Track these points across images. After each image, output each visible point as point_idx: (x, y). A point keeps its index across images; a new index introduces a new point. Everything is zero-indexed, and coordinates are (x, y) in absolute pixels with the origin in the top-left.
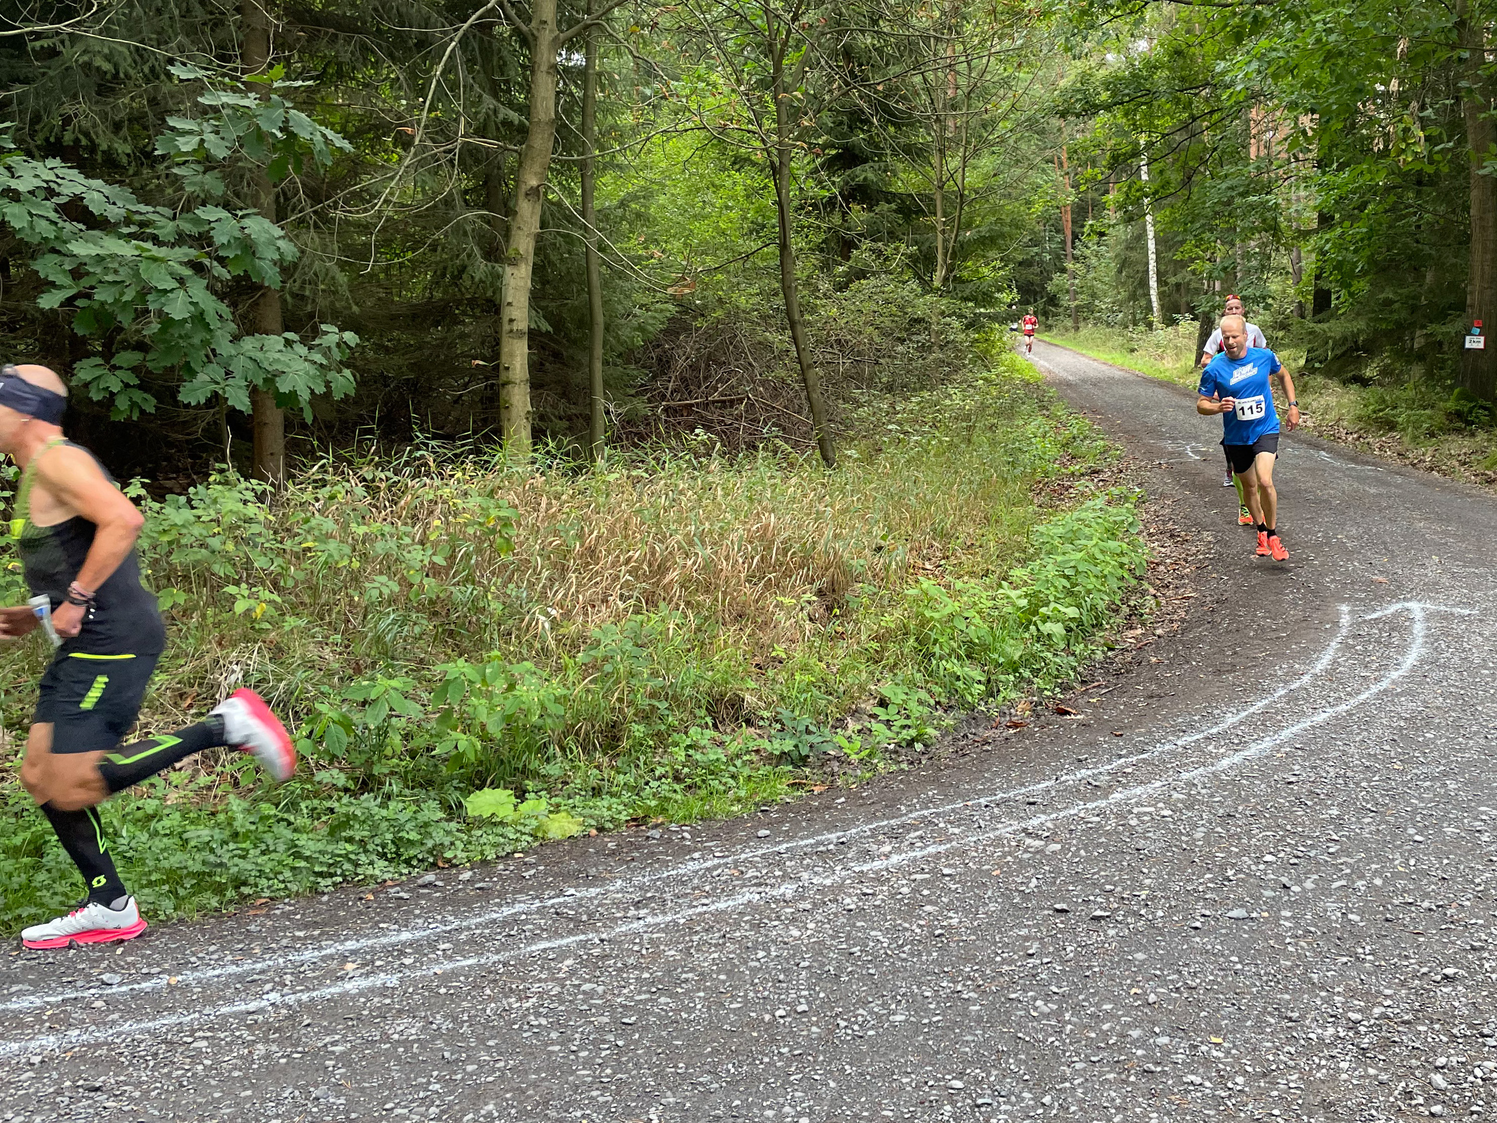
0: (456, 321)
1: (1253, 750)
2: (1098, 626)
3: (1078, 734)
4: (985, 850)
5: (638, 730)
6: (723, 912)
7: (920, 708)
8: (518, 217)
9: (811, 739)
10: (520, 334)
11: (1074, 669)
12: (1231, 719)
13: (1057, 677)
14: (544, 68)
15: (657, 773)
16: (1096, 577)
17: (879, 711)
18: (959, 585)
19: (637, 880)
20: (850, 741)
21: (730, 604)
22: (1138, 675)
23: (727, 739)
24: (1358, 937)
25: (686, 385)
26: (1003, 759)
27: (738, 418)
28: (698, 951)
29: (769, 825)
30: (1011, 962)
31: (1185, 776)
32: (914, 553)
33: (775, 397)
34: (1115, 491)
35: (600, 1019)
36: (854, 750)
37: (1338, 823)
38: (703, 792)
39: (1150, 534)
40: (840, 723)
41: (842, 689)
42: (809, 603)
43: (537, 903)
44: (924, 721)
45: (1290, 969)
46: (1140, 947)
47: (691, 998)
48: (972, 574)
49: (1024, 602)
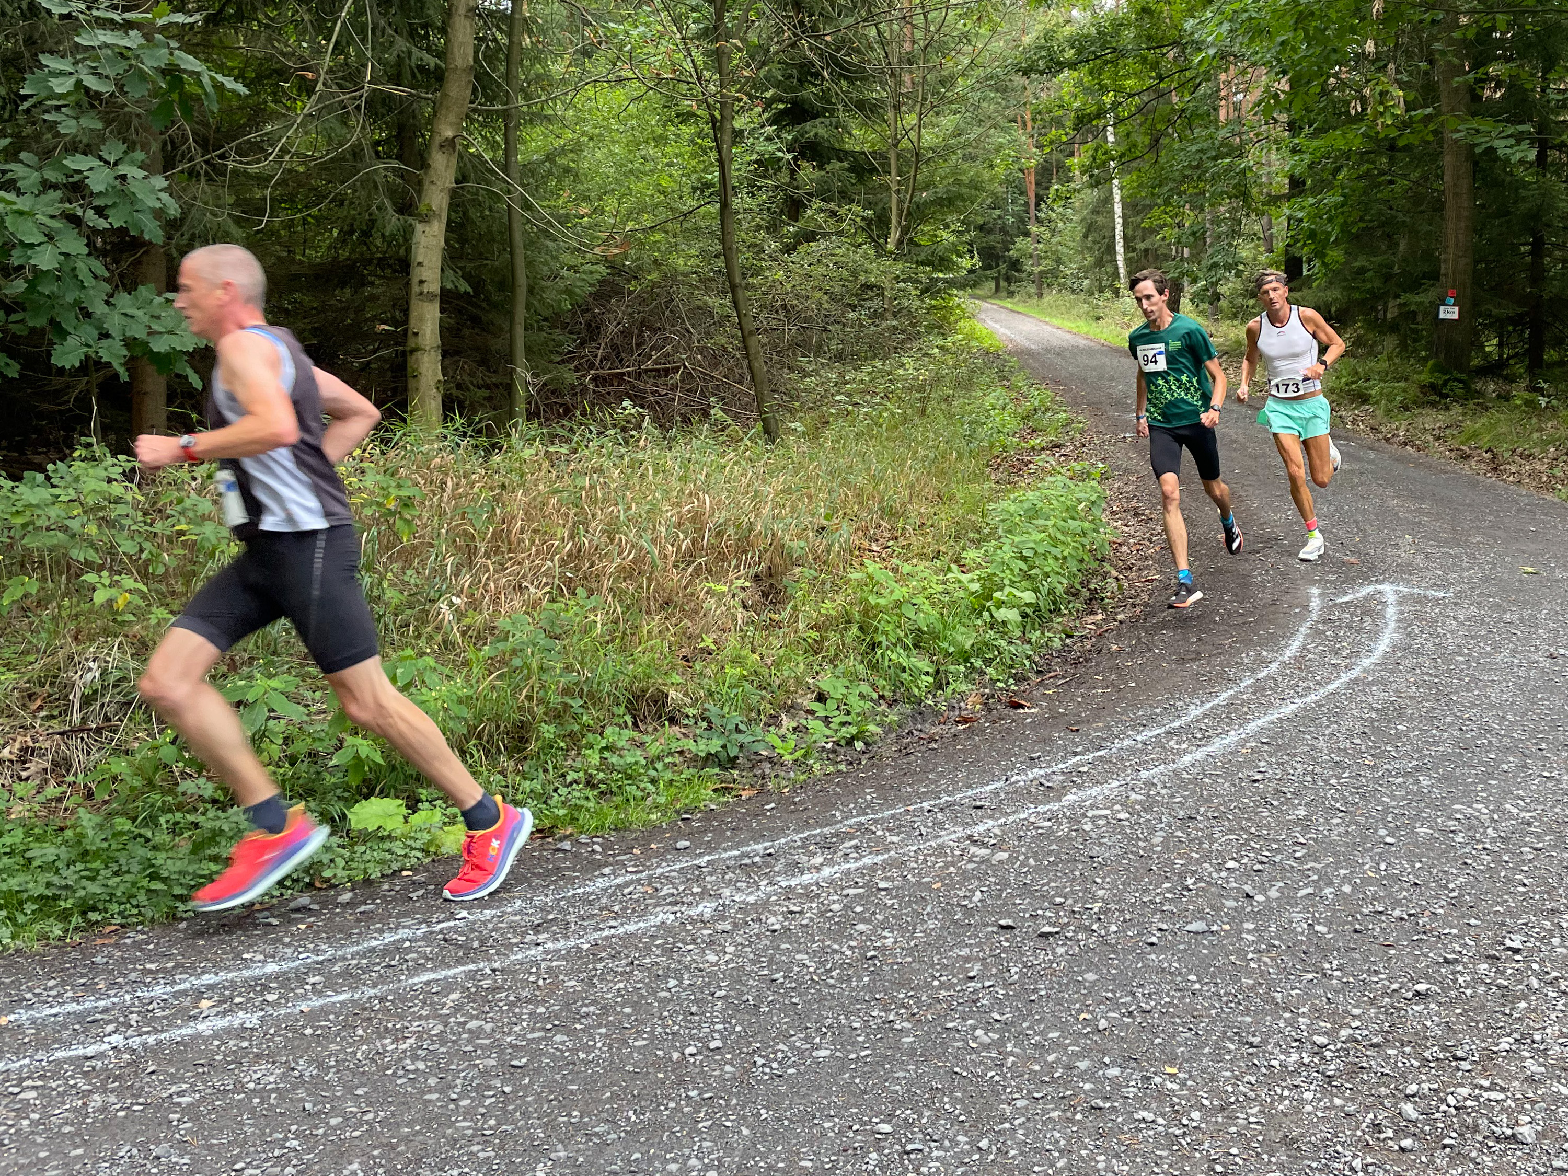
0: (363, 282)
1: (1216, 746)
2: (1057, 611)
3: (1032, 729)
4: (925, 861)
5: (548, 731)
6: (633, 935)
7: (862, 703)
8: (432, 172)
9: (740, 738)
10: (431, 296)
11: (1028, 657)
12: (1195, 712)
13: (1012, 667)
14: (462, 11)
15: (569, 779)
16: (1056, 559)
17: (816, 706)
18: (906, 568)
19: (539, 900)
20: (783, 738)
21: (655, 591)
22: (1097, 665)
23: (648, 739)
24: (1325, 952)
25: (616, 352)
26: (950, 758)
27: (674, 388)
28: (601, 980)
29: (689, 835)
30: (948, 986)
31: (1144, 774)
32: (860, 533)
33: (715, 365)
34: (1077, 466)
35: (486, 1061)
36: (787, 751)
37: (1305, 824)
38: (618, 799)
39: (1113, 513)
40: (774, 720)
41: (777, 682)
42: (744, 589)
43: (424, 929)
44: (865, 717)
45: (1252, 988)
46: (1090, 968)
47: (591, 1035)
48: (922, 556)
49: (975, 587)
